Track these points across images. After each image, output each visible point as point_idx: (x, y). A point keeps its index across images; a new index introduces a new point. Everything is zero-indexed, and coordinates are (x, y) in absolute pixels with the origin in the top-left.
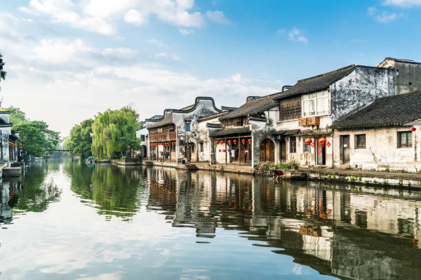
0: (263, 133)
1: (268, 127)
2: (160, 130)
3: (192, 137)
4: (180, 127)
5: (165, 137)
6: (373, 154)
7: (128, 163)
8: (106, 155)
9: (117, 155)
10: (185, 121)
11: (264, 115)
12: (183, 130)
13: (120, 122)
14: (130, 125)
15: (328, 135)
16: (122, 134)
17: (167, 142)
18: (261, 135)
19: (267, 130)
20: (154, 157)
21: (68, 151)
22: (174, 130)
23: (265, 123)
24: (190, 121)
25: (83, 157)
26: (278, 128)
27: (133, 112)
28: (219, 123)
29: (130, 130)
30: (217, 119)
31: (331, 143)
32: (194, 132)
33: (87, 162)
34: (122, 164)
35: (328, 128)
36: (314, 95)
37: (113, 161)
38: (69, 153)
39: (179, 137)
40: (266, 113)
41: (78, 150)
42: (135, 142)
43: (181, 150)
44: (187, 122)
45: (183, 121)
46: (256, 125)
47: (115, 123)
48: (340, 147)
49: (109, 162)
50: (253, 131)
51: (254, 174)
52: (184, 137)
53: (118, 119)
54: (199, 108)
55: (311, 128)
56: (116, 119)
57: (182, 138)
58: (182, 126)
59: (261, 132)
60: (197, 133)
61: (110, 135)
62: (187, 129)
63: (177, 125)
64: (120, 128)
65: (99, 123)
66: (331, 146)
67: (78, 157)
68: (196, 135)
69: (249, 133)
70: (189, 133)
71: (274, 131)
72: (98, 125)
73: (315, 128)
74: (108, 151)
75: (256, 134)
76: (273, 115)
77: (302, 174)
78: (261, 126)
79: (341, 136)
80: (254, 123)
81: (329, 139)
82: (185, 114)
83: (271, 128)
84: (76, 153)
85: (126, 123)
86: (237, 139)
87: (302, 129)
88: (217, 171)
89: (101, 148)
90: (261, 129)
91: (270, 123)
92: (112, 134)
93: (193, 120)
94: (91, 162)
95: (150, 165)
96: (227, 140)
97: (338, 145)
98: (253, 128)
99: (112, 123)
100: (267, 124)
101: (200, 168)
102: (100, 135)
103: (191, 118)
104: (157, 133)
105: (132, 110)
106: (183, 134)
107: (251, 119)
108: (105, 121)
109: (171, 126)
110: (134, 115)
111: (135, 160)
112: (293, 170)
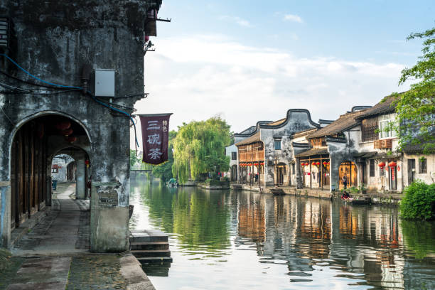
0: (342, 155)
1: (348, 148)
2: (249, 148)
3: (283, 156)
4: (268, 145)
5: (254, 156)
6: (433, 179)
7: (213, 187)
8: (190, 176)
9: (202, 177)
10: (275, 138)
11: (344, 135)
12: (272, 149)
13: (205, 137)
14: (217, 141)
15: (398, 158)
16: (208, 152)
17: (256, 162)
18: (340, 157)
19: (347, 151)
20: (244, 180)
21: (146, 171)
22: (262, 149)
23: (344, 145)
24: (281, 138)
25: (164, 180)
26: (360, 150)
27: (223, 124)
28: (307, 142)
29: (218, 146)
30: (304, 138)
31: (400, 167)
32: (285, 151)
33: (169, 186)
34: (207, 187)
35: (398, 151)
36: (388, 116)
37: (199, 184)
38: (147, 174)
39: (267, 157)
40: (346, 133)
41: (158, 170)
42: (222, 162)
43: (270, 172)
44: (277, 139)
45: (272, 138)
46: (334, 147)
47: (200, 138)
48: (409, 171)
49: (194, 186)
50: (331, 153)
51: (332, 199)
52: (273, 157)
53: (204, 134)
54: (291, 122)
55: (385, 151)
56: (201, 134)
57: (271, 158)
58: (271, 144)
59: (340, 154)
60: (289, 152)
61: (193, 153)
62: (277, 147)
63: (265, 142)
64: (205, 145)
65: (181, 138)
66: (401, 170)
67: (158, 180)
68: (287, 154)
69: (327, 155)
70: (279, 152)
71: (355, 152)
72: (179, 140)
73: (389, 150)
74: (192, 172)
75: (333, 157)
76: (355, 135)
77: (366, 199)
78: (341, 147)
79: (409, 160)
80: (332, 144)
81: (399, 163)
82: (275, 130)
83: (352, 150)
84: (154, 173)
85: (212, 138)
86: (319, 161)
87: (380, 151)
88: (302, 196)
89: (183, 168)
90: (340, 150)
91: (351, 144)
92: (196, 152)
93: (284, 137)
94: (173, 185)
95: (239, 189)
96: (311, 161)
97: (407, 170)
98: (330, 150)
99: (195, 138)
100: (347, 146)
101: (286, 193)
102: (182, 152)
103: (282, 134)
104: (246, 151)
105: (222, 121)
106: (272, 154)
107: (328, 141)
108: (188, 136)
109: (259, 144)
110: (225, 127)
111: (222, 184)
112: (361, 194)
